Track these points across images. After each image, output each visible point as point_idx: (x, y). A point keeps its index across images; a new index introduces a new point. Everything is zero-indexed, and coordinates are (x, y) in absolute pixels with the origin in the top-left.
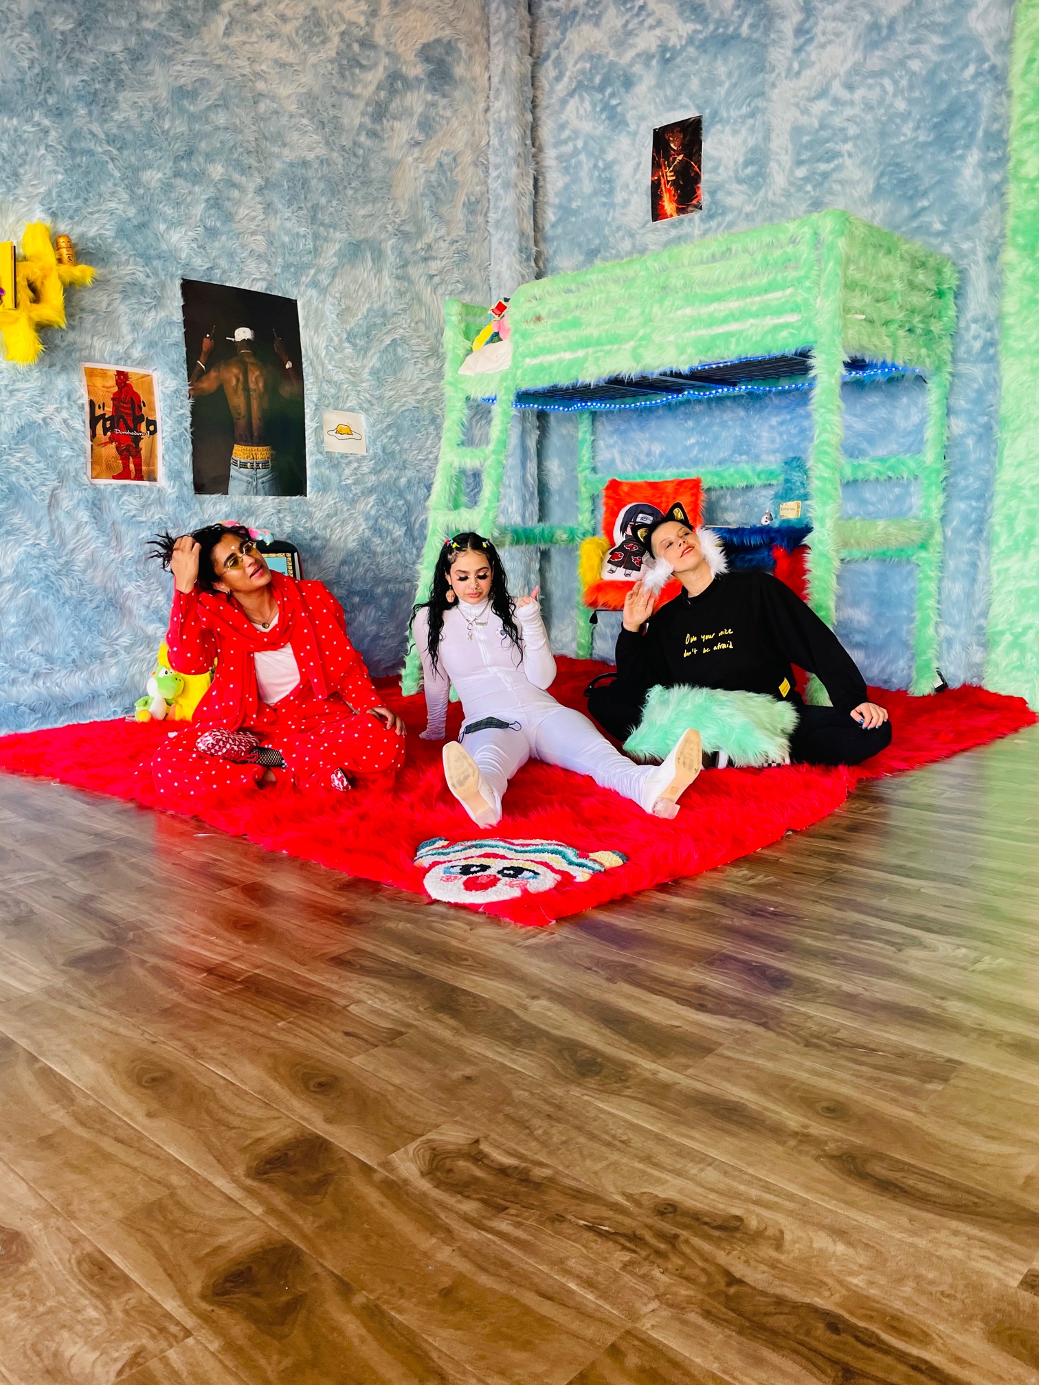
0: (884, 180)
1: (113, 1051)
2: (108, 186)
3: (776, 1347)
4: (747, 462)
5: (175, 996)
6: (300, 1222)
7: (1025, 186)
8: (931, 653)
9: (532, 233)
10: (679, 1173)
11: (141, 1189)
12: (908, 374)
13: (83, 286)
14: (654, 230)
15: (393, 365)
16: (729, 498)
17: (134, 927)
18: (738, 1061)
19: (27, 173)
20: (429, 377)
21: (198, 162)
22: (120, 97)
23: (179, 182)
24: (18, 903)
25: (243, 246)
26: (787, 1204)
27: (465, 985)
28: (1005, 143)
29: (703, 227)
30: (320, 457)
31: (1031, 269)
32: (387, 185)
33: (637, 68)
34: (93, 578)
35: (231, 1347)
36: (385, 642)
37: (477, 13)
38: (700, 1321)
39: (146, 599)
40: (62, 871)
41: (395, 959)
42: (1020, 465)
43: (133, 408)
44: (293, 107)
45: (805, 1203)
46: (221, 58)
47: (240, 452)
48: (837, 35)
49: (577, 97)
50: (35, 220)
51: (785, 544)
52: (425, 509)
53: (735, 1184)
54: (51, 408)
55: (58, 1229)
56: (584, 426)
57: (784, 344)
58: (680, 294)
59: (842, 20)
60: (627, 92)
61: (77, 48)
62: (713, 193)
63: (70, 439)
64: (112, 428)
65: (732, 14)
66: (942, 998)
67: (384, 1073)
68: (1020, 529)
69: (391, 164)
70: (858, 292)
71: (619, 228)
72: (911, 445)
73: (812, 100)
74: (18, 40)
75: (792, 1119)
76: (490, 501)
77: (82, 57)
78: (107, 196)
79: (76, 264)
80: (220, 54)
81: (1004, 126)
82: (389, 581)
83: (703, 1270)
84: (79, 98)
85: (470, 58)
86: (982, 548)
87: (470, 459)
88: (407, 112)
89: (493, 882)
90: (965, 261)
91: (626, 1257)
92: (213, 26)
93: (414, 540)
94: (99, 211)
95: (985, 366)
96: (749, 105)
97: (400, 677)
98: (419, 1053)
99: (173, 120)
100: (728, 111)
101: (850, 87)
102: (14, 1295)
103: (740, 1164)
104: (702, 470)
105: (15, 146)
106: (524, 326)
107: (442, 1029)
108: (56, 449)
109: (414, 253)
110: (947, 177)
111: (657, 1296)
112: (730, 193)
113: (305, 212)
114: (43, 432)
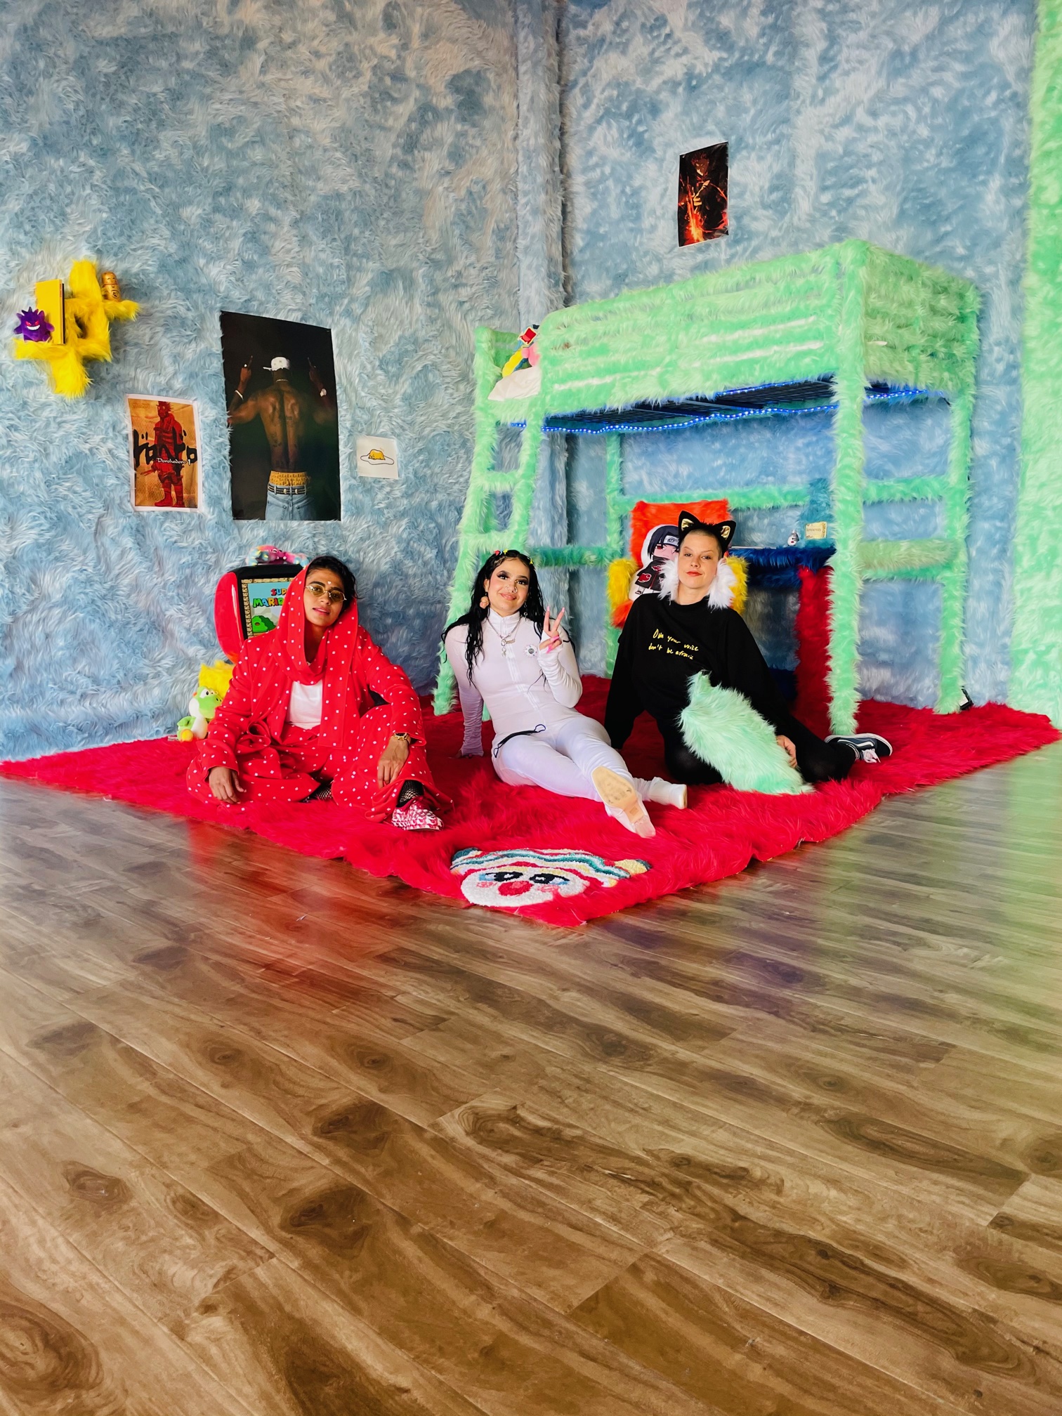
0: (907, 206)
1: (187, 1034)
2: (149, 224)
3: (773, 1268)
4: (774, 484)
5: (238, 988)
6: (363, 1170)
7: (1045, 212)
8: (956, 672)
9: (560, 259)
10: (693, 1134)
11: (223, 1145)
12: (931, 397)
13: (128, 320)
14: (683, 255)
15: (424, 390)
16: (756, 519)
17: (194, 929)
18: (750, 1043)
19: (73, 211)
20: (460, 402)
21: (236, 197)
22: (161, 136)
23: (218, 217)
24: (85, 907)
25: (278, 278)
26: (788, 1159)
27: (501, 979)
28: (1027, 168)
29: (730, 252)
30: (353, 482)
31: (1051, 294)
32: (418, 215)
33: (664, 96)
34: (136, 603)
35: (308, 1264)
36: (417, 662)
37: (506, 43)
38: (708, 1247)
39: (187, 622)
40: (123, 879)
41: (436, 957)
42: (1042, 486)
43: (174, 438)
44: (327, 141)
45: (804, 1158)
46: (257, 95)
47: (276, 479)
48: (861, 62)
49: (604, 124)
50: (81, 257)
51: (810, 565)
52: (456, 532)
53: (743, 1143)
54: (97, 438)
55: (153, 1176)
56: (612, 448)
57: (807, 371)
58: (706, 321)
59: (865, 47)
60: (654, 119)
61: (120, 89)
62: (738, 219)
63: (115, 468)
64: (154, 458)
65: (757, 41)
66: (941, 991)
67: (431, 1052)
68: (1042, 549)
69: (422, 194)
70: (879, 320)
71: (646, 253)
72: (935, 467)
73: (836, 126)
74: (64, 83)
75: (797, 1091)
76: (519, 524)
77: (125, 98)
78: (149, 233)
79: (121, 299)
80: (257, 92)
81: (1025, 152)
82: (421, 603)
83: (713, 1209)
84: (123, 138)
85: (499, 87)
86: (1006, 568)
87: (500, 484)
88: (437, 143)
89: (526, 887)
90: (988, 285)
91: (646, 1198)
92: (250, 65)
93: (445, 562)
94: (142, 248)
95: (1008, 388)
96: (774, 131)
97: (432, 697)
98: (460, 1036)
99: (212, 157)
100: (754, 138)
101: (874, 114)
102: (120, 1228)
103: (748, 1127)
104: (729, 491)
105: (61, 186)
106: (553, 353)
107: (482, 1016)
108: (101, 478)
109: (445, 280)
110: (969, 202)
111: (671, 1229)
112: (755, 219)
113: (339, 243)
114: (90, 461)
